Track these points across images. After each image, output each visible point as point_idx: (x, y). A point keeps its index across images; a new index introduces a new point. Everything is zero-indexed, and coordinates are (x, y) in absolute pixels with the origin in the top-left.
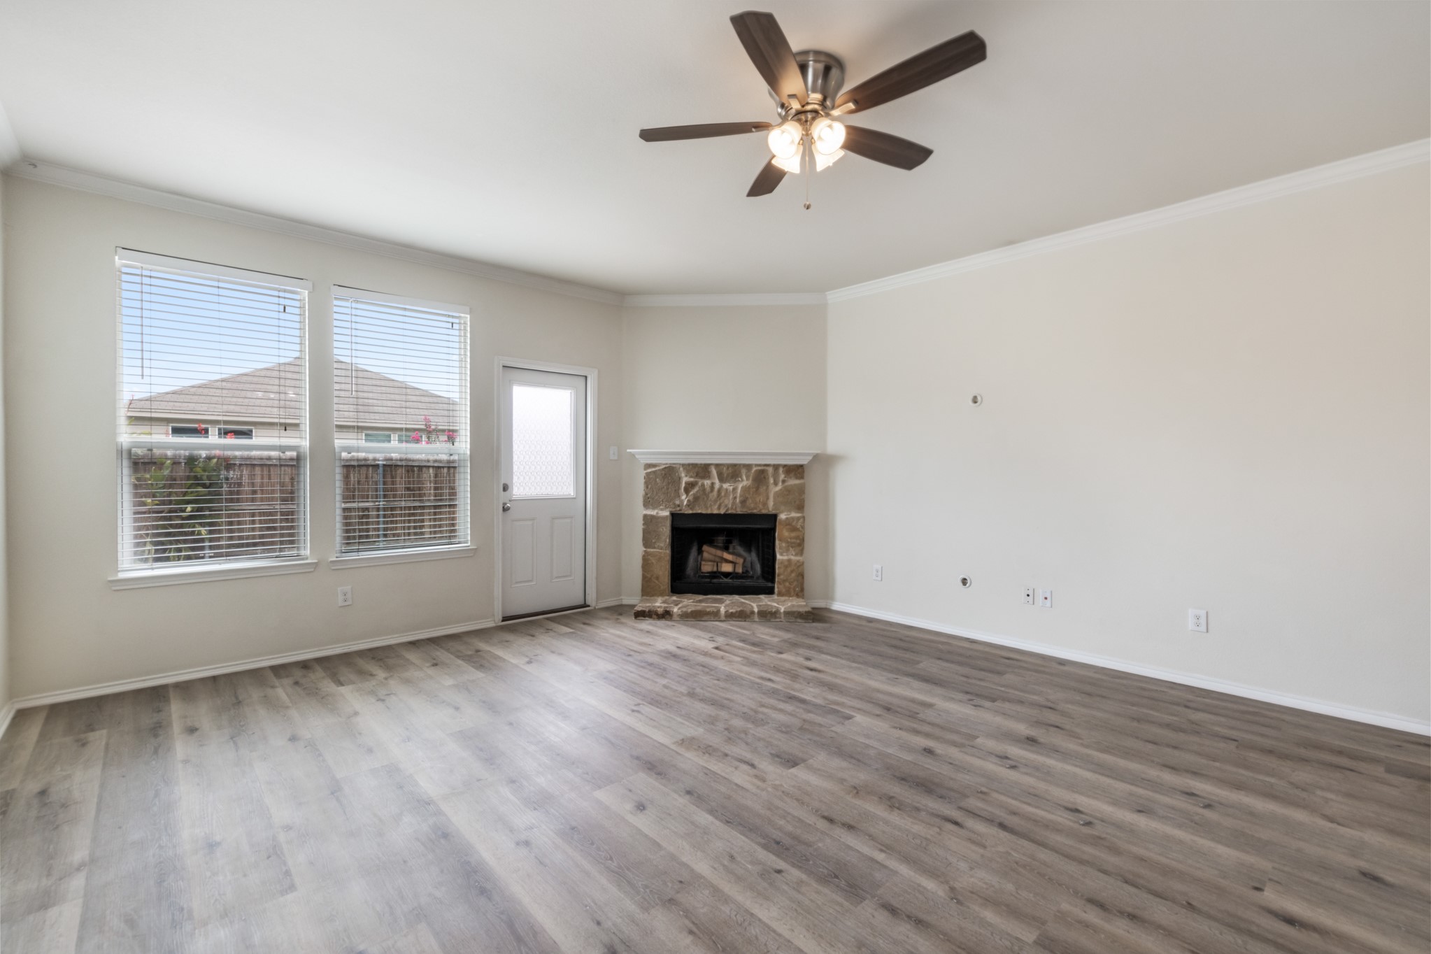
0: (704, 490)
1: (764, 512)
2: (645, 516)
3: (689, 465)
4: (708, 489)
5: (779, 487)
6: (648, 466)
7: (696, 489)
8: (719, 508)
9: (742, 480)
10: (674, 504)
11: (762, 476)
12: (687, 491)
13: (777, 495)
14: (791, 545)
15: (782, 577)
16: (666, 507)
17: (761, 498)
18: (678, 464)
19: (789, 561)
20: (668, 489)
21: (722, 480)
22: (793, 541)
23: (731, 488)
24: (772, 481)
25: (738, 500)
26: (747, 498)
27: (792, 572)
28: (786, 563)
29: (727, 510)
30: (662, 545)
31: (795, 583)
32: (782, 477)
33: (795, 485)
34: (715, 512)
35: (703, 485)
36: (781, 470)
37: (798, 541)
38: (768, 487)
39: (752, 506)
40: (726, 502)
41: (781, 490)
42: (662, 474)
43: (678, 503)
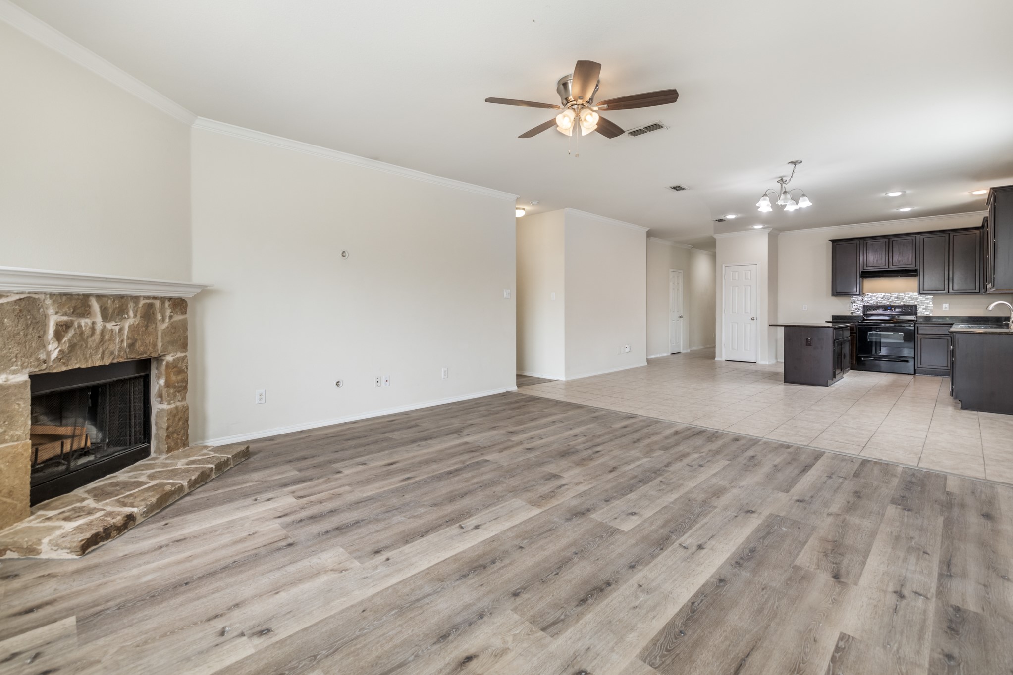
0: (82, 333)
1: (154, 355)
3: (62, 295)
4: (87, 332)
5: (166, 324)
7: (70, 333)
8: (102, 358)
9: (129, 317)
10: (38, 359)
11: (150, 311)
12: (57, 336)
13: (165, 333)
14: (178, 390)
15: (171, 429)
16: (23, 367)
17: (150, 339)
18: (41, 293)
19: (177, 408)
20: (26, 335)
21: (105, 318)
22: (180, 384)
23: (117, 328)
24: (159, 317)
25: (125, 345)
26: (136, 341)
27: (179, 420)
28: (175, 412)
30: (19, 432)
31: (182, 432)
32: (168, 312)
33: (180, 320)
34: (98, 363)
35: (80, 326)
36: (167, 304)
37: (184, 384)
38: (156, 324)
39: (142, 349)
40: (112, 347)
41: (168, 327)
42: (14, 310)
43: (43, 356)
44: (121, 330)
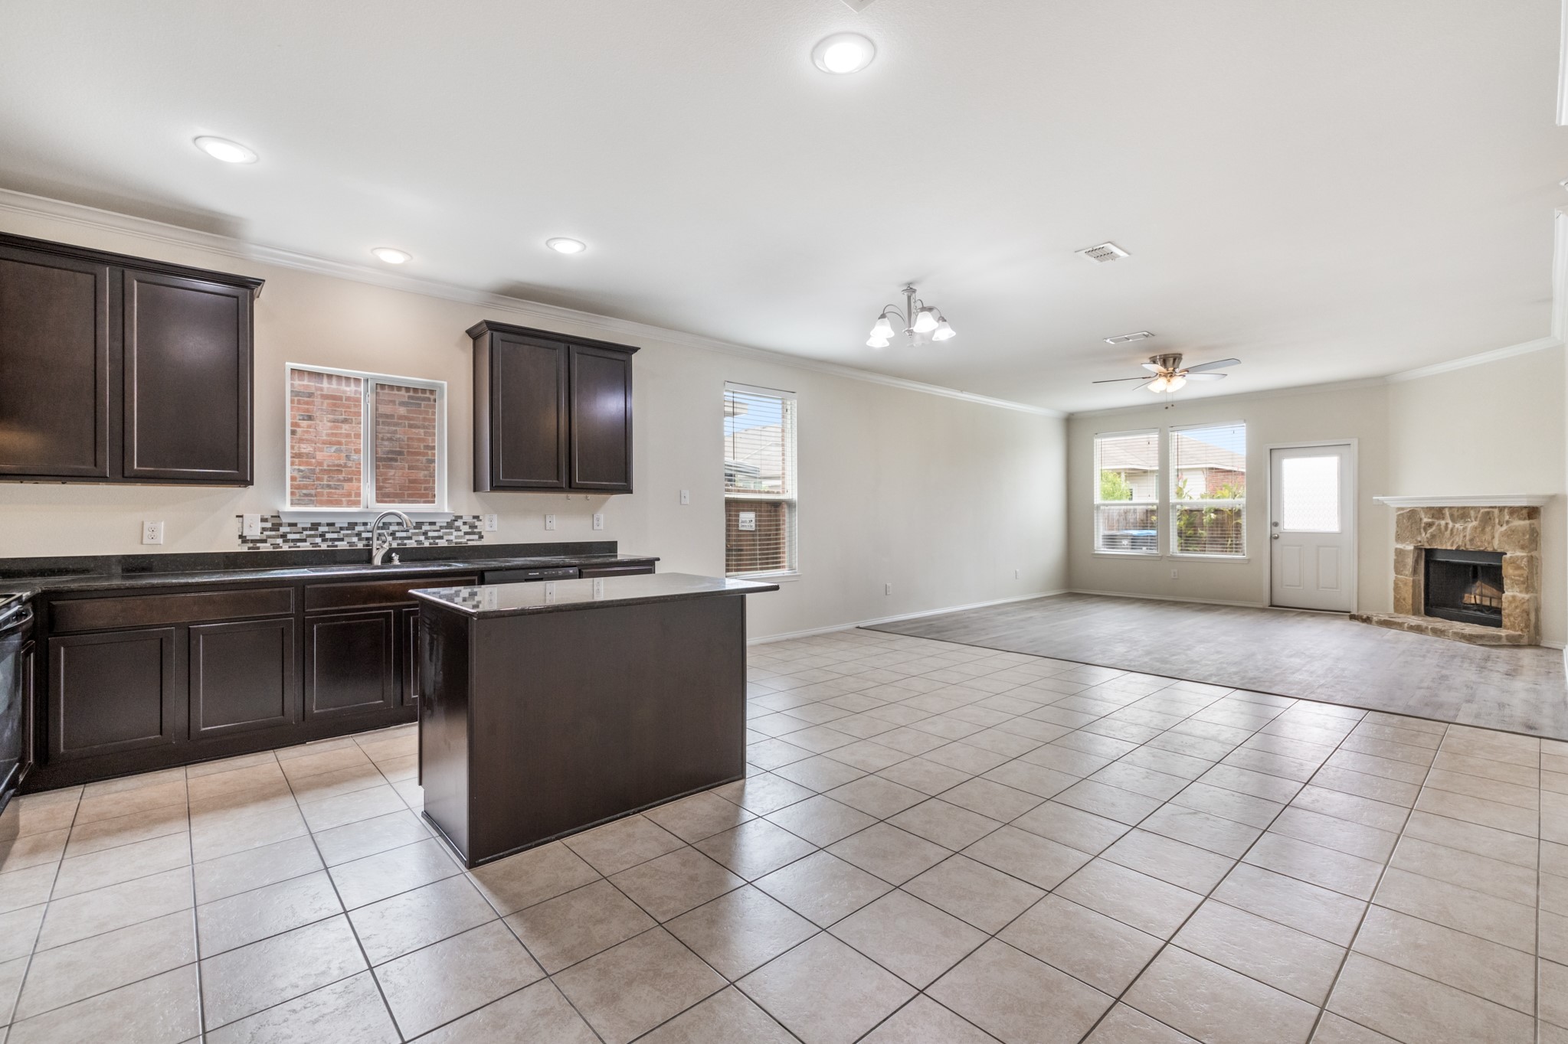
0: (1440, 529)
1: (1490, 549)
2: (1396, 549)
3: (1427, 508)
4: (1443, 528)
5: (1505, 527)
6: (1399, 509)
7: (1434, 528)
8: (1452, 545)
9: (1472, 521)
10: (1416, 540)
11: (1488, 517)
12: (1425, 530)
13: (1504, 534)
14: (1514, 582)
15: (1506, 611)
16: (1411, 543)
17: (1488, 537)
18: (1419, 507)
19: (1514, 597)
20: (1411, 528)
21: (1454, 521)
22: (1516, 578)
23: (1462, 527)
24: (1497, 521)
25: (1467, 538)
26: (1475, 537)
27: (1516, 607)
28: (1510, 599)
29: (1459, 546)
30: (1407, 573)
31: (1520, 619)
32: (1507, 517)
33: (1519, 525)
34: (1449, 548)
35: (1439, 525)
36: (1506, 510)
37: (1522, 579)
38: (1493, 527)
39: (1479, 544)
40: (1457, 540)
41: (1506, 530)
42: (1407, 516)
43: (1419, 539)
44: (1464, 529)
